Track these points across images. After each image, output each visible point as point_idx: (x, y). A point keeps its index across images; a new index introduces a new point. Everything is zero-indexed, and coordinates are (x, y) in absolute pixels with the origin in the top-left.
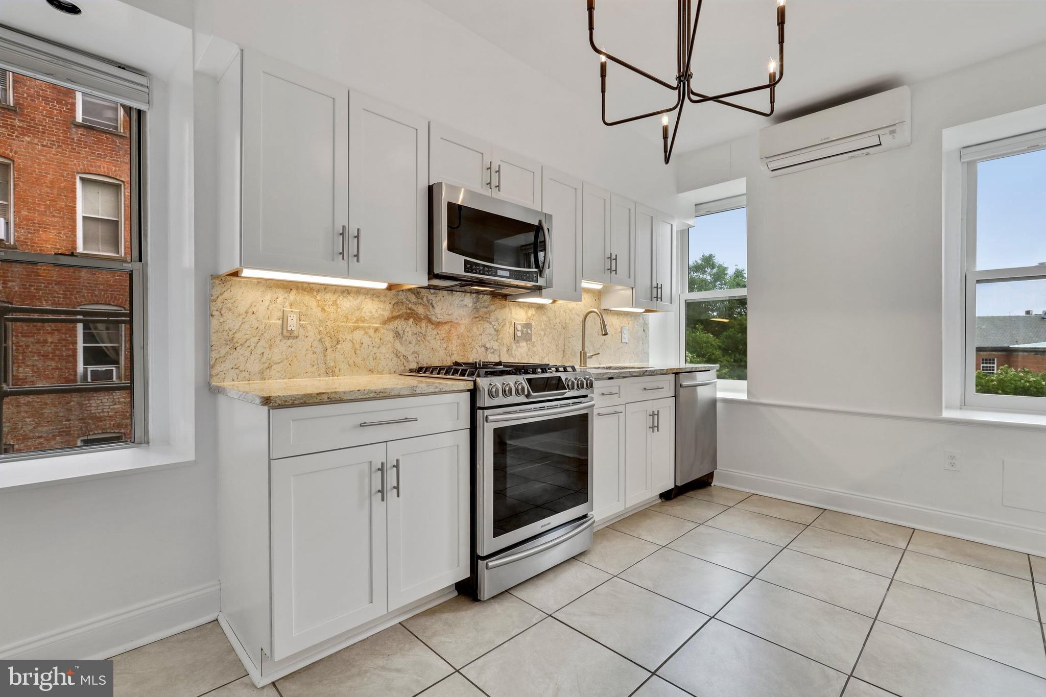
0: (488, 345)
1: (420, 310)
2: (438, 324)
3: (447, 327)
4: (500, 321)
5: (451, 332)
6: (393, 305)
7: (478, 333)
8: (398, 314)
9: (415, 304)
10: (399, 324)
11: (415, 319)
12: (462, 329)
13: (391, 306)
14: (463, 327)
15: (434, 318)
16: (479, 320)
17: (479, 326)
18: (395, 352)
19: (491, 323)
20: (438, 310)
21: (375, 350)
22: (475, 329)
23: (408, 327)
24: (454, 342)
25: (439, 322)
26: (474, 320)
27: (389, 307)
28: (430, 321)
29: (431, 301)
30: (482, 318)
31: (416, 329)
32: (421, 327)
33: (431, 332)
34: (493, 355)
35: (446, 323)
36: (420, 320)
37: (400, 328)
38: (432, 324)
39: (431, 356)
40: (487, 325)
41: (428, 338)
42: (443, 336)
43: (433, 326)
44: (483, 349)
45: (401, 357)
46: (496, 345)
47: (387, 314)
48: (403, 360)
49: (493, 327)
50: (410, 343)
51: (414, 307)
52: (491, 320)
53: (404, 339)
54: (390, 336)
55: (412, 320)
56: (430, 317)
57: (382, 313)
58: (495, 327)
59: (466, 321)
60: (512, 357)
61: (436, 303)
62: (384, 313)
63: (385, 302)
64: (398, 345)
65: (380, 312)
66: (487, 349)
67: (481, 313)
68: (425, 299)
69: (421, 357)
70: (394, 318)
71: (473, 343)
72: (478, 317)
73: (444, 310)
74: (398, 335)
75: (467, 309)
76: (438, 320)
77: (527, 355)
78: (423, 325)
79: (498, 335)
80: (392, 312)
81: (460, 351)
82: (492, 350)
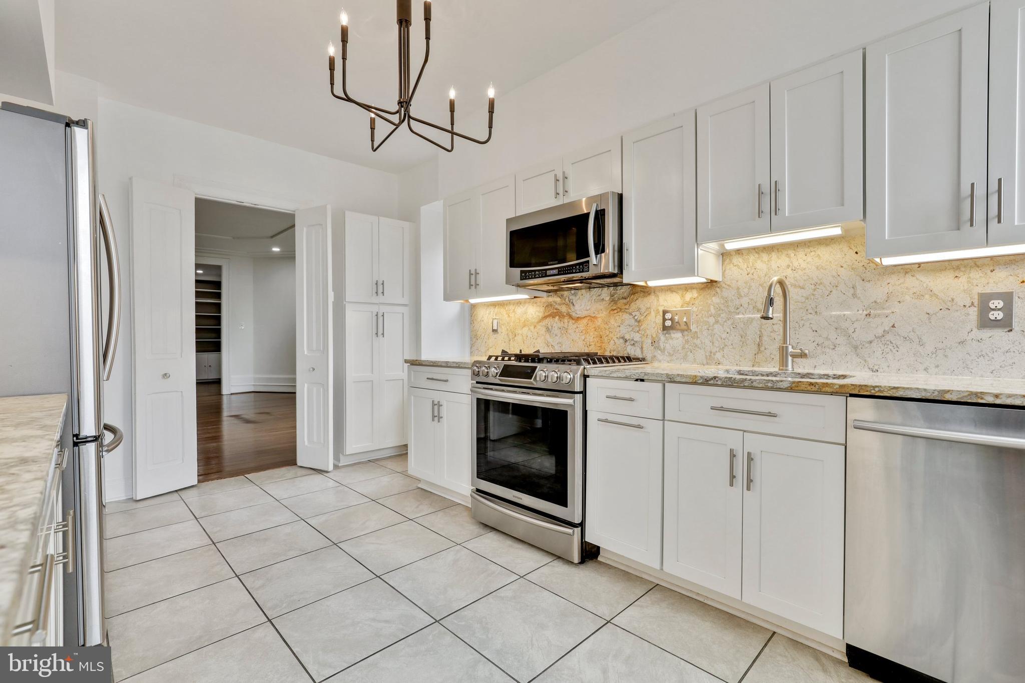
0: (627, 337)
1: (564, 309)
2: (578, 319)
3: (585, 321)
4: (643, 310)
5: (588, 325)
6: (545, 307)
7: (616, 325)
8: (548, 314)
9: (560, 304)
10: (549, 321)
11: (560, 317)
12: (599, 322)
13: (544, 308)
14: (600, 320)
15: (574, 315)
16: (617, 312)
17: (617, 318)
18: (546, 342)
19: (631, 314)
20: (577, 307)
21: (534, 341)
22: (612, 321)
23: (556, 323)
24: (591, 334)
25: (578, 318)
26: (612, 312)
27: (542, 309)
28: (571, 317)
29: (572, 301)
30: (621, 309)
31: (560, 325)
32: (564, 323)
33: (572, 325)
34: (633, 347)
35: (585, 317)
36: (564, 316)
37: (549, 324)
38: (573, 319)
39: (572, 346)
40: (626, 316)
41: (570, 331)
42: (582, 329)
43: (574, 321)
44: (621, 341)
45: (550, 346)
46: (637, 337)
47: (541, 315)
48: (551, 348)
49: (634, 317)
50: (556, 335)
51: (559, 307)
52: (630, 311)
53: (552, 332)
54: (543, 331)
55: (557, 317)
56: (571, 314)
57: (538, 314)
58: (636, 318)
59: (603, 315)
60: (660, 350)
61: (576, 301)
62: (540, 314)
63: (540, 306)
64: (548, 336)
65: (537, 314)
66: (626, 341)
67: (619, 304)
68: (567, 299)
69: (563, 346)
70: (545, 317)
71: (610, 335)
72: (615, 309)
73: (582, 307)
74: (548, 330)
75: (604, 302)
76: (578, 316)
77: (683, 348)
78: (566, 321)
79: (639, 326)
80: (544, 313)
81: (598, 342)
82: (633, 342)
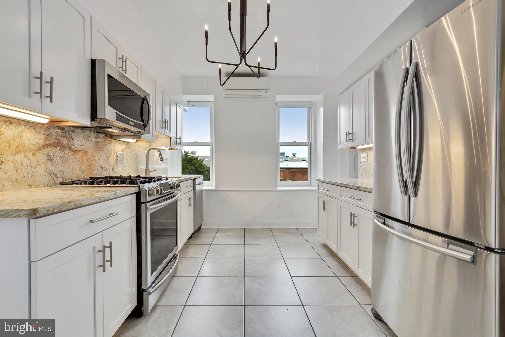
0: (103, 166)
1: (65, 141)
2: (76, 151)
3: (81, 154)
4: (109, 151)
5: (83, 157)
6: (46, 136)
7: (98, 158)
8: (49, 143)
9: (61, 136)
10: (50, 150)
11: (61, 147)
12: (89, 155)
13: (44, 136)
14: (90, 154)
15: (73, 147)
16: (98, 150)
17: (98, 154)
18: (48, 171)
19: (104, 152)
20: (75, 142)
21: (33, 169)
22: (96, 156)
23: (57, 153)
24: (85, 163)
25: (76, 150)
26: (96, 150)
27: (42, 137)
28: (70, 149)
29: (71, 135)
30: (100, 149)
31: (62, 155)
32: (65, 153)
33: (71, 156)
34: (105, 172)
35: (80, 151)
36: (65, 148)
37: (51, 153)
38: (72, 151)
39: (71, 174)
40: (102, 153)
41: (70, 161)
42: (79, 159)
43: (73, 153)
44: (101, 168)
45: (52, 175)
46: (107, 166)
47: (41, 142)
48: (53, 176)
49: (106, 154)
50: (58, 164)
51: (60, 139)
52: (104, 150)
53: (54, 161)
54: (43, 159)
55: (59, 148)
56: (71, 146)
57: (38, 141)
58: (107, 155)
59: (91, 150)
60: (115, 173)
61: (74, 137)
62: (40, 142)
63: (40, 133)
64: (49, 165)
65: (36, 140)
66: (103, 169)
67: (99, 145)
68: (67, 134)
69: (65, 174)
70: (46, 146)
71: (95, 164)
72: (98, 148)
73: (79, 142)
74: (50, 158)
75: (92, 142)
76: (76, 149)
77: (122, 172)
78: (66, 151)
79: (108, 160)
80: (45, 141)
81: (89, 169)
82: (105, 169)
